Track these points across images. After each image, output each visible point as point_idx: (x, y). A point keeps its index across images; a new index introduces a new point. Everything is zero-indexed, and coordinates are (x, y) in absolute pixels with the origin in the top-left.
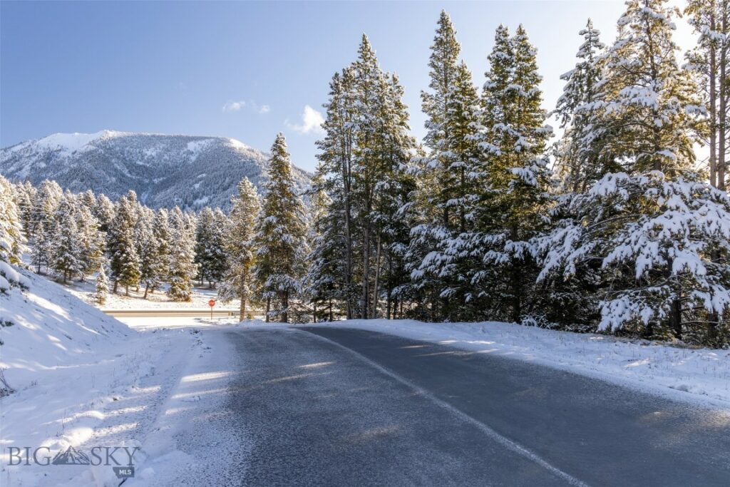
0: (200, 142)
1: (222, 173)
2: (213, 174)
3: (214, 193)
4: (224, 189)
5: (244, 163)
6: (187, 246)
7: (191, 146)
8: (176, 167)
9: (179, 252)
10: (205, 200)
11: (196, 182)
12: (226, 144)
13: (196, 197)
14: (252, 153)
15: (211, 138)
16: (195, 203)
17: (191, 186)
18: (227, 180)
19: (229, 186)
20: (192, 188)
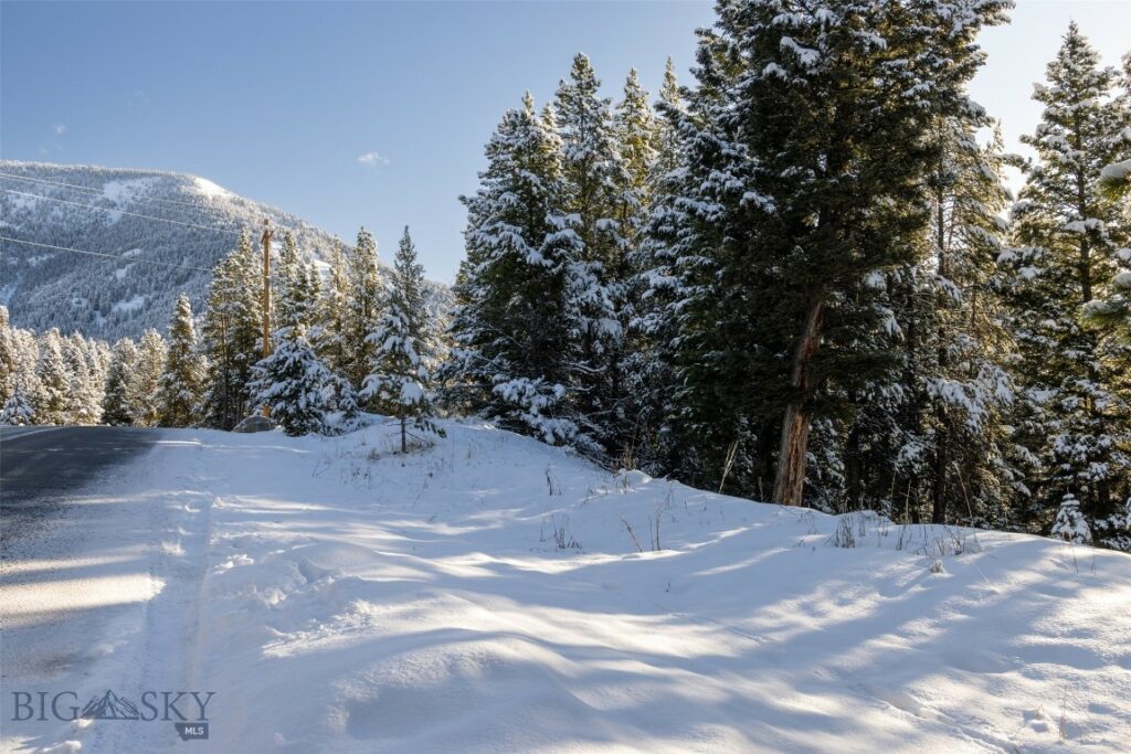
0: (130, 183)
1: (175, 248)
2: (157, 250)
3: (156, 289)
4: (179, 282)
5: (223, 228)
6: (90, 399)
7: (112, 190)
8: (79, 233)
9: (79, 408)
10: (138, 302)
11: (121, 265)
12: (184, 189)
13: (118, 296)
14: (240, 209)
15: (155, 175)
16: (115, 309)
17: (107, 274)
18: (186, 263)
19: (189, 274)
20: (111, 278)
